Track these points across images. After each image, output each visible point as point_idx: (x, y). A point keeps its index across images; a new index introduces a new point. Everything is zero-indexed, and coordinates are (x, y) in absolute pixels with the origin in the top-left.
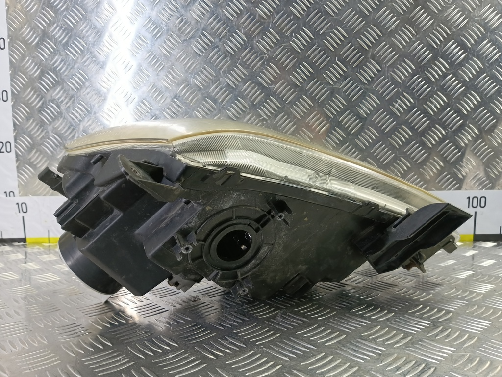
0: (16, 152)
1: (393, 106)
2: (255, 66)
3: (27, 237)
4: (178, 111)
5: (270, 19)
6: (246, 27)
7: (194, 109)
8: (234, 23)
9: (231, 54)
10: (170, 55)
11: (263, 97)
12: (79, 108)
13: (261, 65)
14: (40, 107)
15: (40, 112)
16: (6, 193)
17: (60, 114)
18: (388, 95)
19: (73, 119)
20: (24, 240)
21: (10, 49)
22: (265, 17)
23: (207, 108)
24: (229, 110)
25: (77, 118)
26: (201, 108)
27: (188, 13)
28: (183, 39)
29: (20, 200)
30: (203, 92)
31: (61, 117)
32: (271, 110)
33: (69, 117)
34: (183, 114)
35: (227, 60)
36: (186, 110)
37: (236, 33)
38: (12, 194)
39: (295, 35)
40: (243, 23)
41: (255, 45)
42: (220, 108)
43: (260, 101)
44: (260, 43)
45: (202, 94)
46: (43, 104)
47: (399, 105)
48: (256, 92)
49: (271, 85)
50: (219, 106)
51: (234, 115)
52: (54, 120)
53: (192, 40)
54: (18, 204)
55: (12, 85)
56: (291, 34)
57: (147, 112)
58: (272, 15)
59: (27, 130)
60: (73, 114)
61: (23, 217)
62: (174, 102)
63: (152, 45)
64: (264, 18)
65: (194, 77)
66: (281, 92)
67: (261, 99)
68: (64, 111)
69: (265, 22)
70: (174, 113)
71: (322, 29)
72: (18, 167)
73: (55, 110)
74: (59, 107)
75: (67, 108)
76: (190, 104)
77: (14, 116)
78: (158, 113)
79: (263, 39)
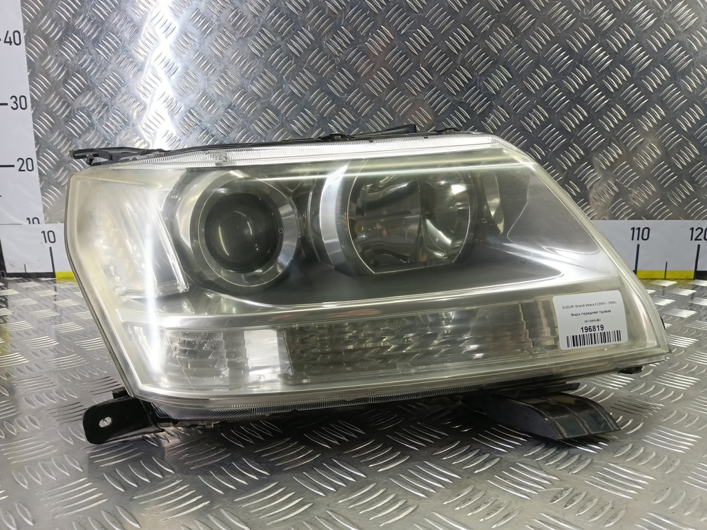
0: (40, 171)
1: (486, 121)
2: (324, 70)
3: (56, 271)
4: (233, 124)
5: (342, 14)
6: (313, 23)
7: (252, 122)
8: (299, 18)
9: (297, 56)
10: (223, 57)
11: (333, 109)
12: (114, 118)
13: (331, 70)
14: (66, 116)
15: (66, 122)
16: (28, 219)
17: (92, 125)
18: (479, 108)
19: (107, 132)
20: (52, 275)
21: (26, 44)
22: (337, 12)
23: (267, 120)
24: (294, 124)
25: (112, 130)
26: (260, 121)
27: (244, 5)
28: (238, 37)
29: (47, 228)
30: (262, 101)
31: (93, 129)
32: (343, 124)
33: (102, 130)
34: (239, 127)
35: (291, 63)
36: (243, 122)
37: (302, 31)
38: (35, 220)
39: (372, 34)
40: (310, 18)
41: (324, 46)
42: (284, 121)
43: (330, 113)
44: (330, 43)
45: (262, 104)
46: (70, 112)
47: (492, 120)
48: (326, 102)
49: (343, 94)
50: (282, 118)
51: (299, 129)
52: (84, 133)
53: (249, 38)
54: (43, 232)
55: (31, 90)
56: (368, 33)
57: (197, 125)
58: (344, 10)
59: (52, 144)
60: (107, 125)
61: (50, 248)
62: (228, 113)
63: (200, 43)
64: (335, 13)
65: (252, 83)
66: (356, 103)
67: (332, 110)
68: (96, 122)
69: (336, 19)
70: (229, 127)
71: (403, 28)
72: (42, 189)
73: (85, 120)
74: (90, 117)
75: (99, 119)
76: (247, 115)
77: (35, 127)
78: (209, 125)
79: (334, 39)
